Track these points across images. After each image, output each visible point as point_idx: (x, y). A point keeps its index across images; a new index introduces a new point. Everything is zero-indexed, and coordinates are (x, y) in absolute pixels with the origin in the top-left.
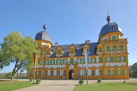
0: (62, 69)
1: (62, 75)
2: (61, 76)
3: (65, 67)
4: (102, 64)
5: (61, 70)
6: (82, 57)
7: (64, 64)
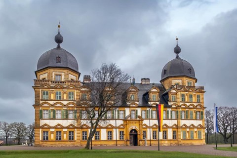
0: (116, 128)
1: (118, 139)
2: (116, 141)
3: (122, 125)
4: (175, 122)
5: (114, 130)
6: (148, 109)
7: (119, 119)
